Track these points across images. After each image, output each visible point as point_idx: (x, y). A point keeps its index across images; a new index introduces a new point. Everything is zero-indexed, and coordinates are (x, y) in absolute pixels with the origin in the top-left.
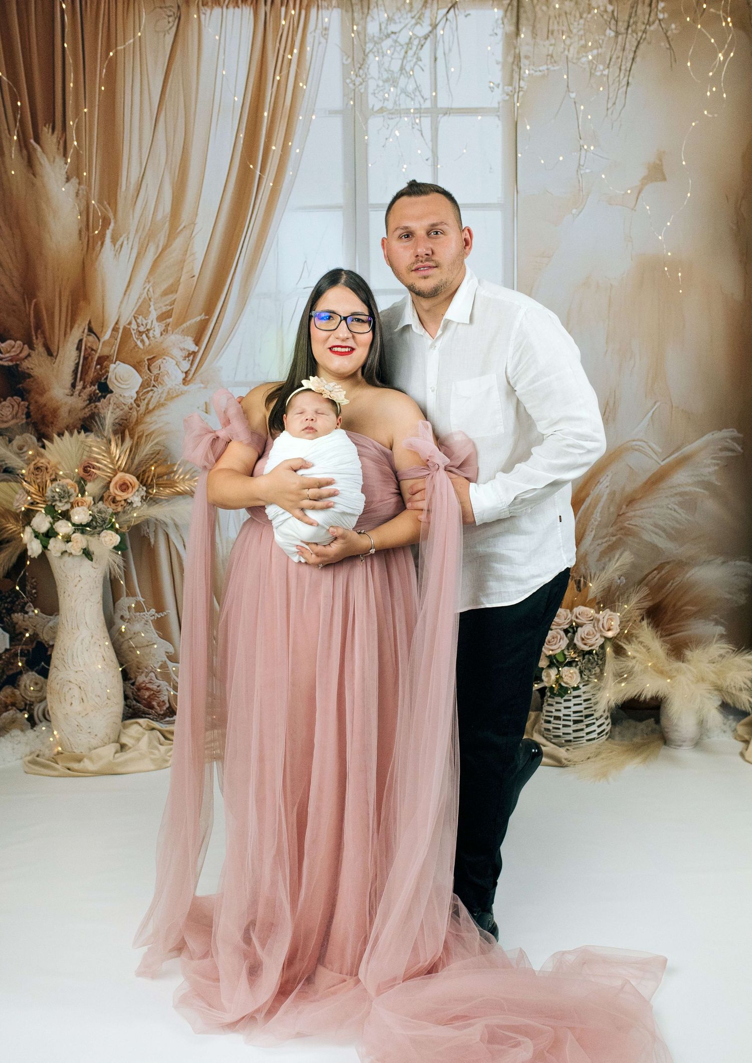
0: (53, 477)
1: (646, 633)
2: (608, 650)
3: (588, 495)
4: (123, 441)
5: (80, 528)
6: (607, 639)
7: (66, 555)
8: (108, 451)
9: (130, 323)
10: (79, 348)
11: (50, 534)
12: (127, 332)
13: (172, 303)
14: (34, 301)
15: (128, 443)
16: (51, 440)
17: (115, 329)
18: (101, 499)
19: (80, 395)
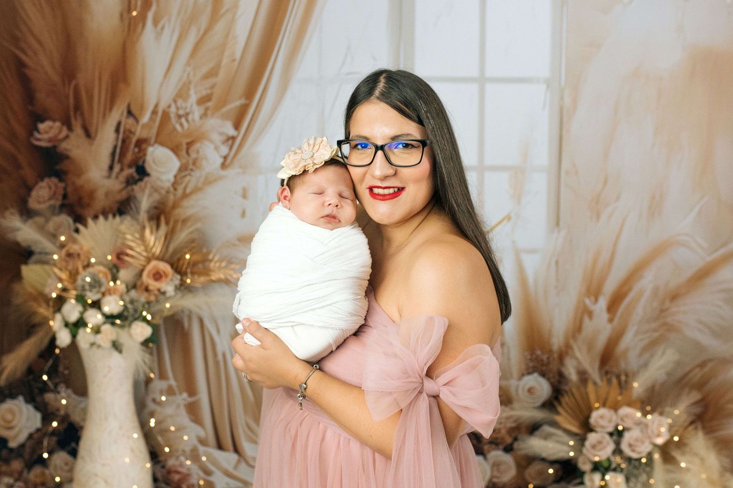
0: (85, 263)
1: (699, 442)
2: (656, 456)
3: (630, 289)
4: (158, 226)
5: (110, 318)
6: (655, 445)
7: (94, 348)
8: (142, 238)
9: (169, 106)
10: (117, 130)
11: (80, 323)
12: (166, 115)
13: (212, 87)
14: (73, 83)
15: (163, 229)
16: (85, 225)
17: (154, 112)
18: (134, 287)
19: (117, 177)
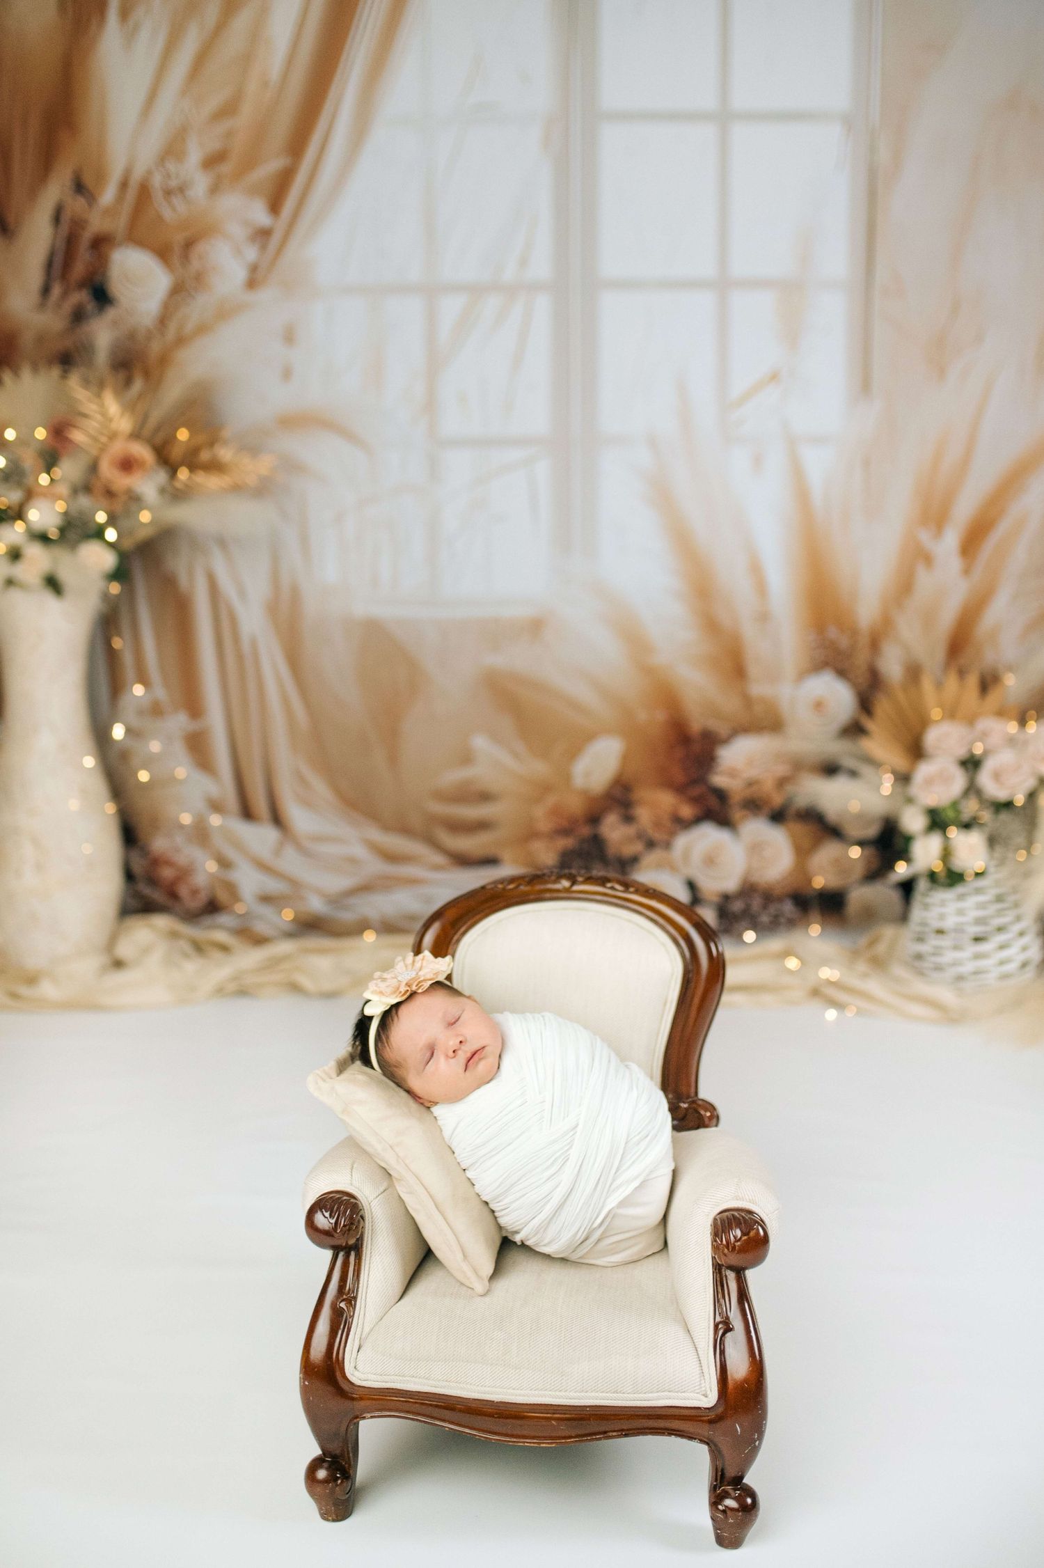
4: (128, 382)
5: (42, 536)
9: (151, 173)
10: (57, 218)
12: (144, 192)
13: (229, 134)
15: (138, 385)
17: (124, 185)
18: (86, 488)
19: (58, 306)
